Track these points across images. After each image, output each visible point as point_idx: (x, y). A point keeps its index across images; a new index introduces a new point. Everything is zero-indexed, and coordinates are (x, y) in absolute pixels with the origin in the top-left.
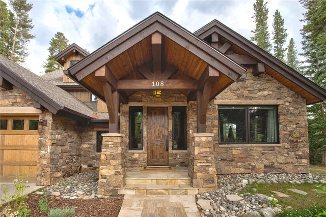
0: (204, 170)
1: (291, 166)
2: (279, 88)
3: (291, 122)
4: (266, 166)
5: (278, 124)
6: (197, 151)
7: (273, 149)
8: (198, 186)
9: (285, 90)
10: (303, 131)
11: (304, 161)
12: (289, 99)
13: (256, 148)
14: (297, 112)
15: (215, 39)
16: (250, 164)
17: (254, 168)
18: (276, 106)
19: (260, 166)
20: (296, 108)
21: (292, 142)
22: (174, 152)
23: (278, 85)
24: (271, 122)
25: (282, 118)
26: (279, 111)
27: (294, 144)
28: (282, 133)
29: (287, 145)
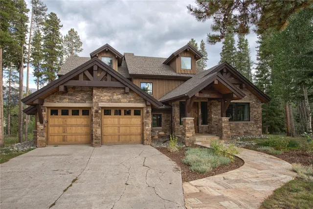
0: (226, 133)
1: (255, 132)
2: (250, 95)
3: (255, 111)
4: (244, 132)
5: (249, 112)
6: (223, 125)
7: (247, 124)
8: (224, 139)
9: (253, 96)
10: (260, 115)
11: (260, 129)
12: (254, 100)
13: (241, 123)
14: (257, 106)
15: (225, 71)
16: (238, 131)
17: (240, 133)
18: (249, 103)
19: (242, 132)
20: (257, 105)
21: (255, 120)
22: (202, 126)
23: (250, 93)
24: (246, 110)
25: (251, 109)
26: (250, 106)
27: (256, 121)
28: (251, 116)
29: (253, 122)
